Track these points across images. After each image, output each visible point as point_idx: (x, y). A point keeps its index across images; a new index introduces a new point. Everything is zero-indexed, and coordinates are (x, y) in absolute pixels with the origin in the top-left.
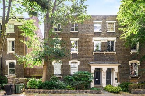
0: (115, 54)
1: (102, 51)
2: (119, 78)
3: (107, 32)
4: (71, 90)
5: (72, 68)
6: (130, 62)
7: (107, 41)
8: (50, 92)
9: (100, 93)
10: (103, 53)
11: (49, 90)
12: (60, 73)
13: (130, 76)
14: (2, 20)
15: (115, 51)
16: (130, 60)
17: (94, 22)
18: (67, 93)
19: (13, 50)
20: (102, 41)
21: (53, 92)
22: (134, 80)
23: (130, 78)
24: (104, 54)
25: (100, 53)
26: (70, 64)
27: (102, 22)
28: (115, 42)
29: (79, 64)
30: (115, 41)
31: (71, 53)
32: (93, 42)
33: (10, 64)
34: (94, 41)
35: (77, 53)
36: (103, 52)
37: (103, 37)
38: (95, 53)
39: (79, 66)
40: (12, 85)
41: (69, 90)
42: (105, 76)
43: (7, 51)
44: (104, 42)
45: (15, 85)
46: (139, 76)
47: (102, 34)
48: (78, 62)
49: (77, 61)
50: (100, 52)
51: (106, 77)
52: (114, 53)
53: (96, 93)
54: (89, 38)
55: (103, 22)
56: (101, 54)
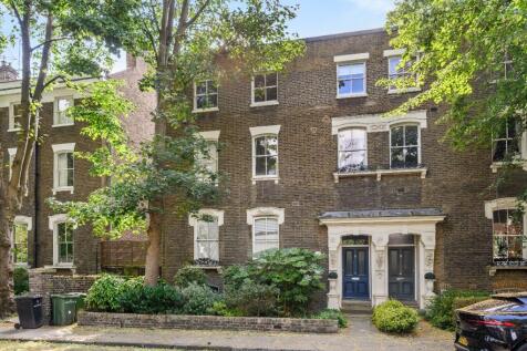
0: (423, 177)
1: (370, 168)
2: (441, 273)
3: (390, 92)
4: (226, 318)
5: (258, 237)
6: (490, 208)
7: (388, 129)
8: (156, 323)
9: (331, 332)
10: (375, 176)
11: (153, 317)
12: (215, 256)
13: (493, 265)
14: (20, 90)
15: (423, 166)
16: (490, 199)
17: (337, 59)
18: (211, 329)
19: (70, 183)
20: (369, 131)
21: (166, 323)
22: (511, 282)
23: (492, 271)
24: (379, 179)
25: (363, 177)
26: (250, 220)
27: (366, 56)
28: (422, 130)
29: (281, 220)
30: (424, 125)
31: (254, 183)
32: (336, 136)
33: (61, 227)
34: (339, 130)
35: (277, 182)
36: (373, 173)
37: (373, 113)
38: (340, 178)
39: (282, 230)
40: (40, 299)
41: (219, 318)
42: (385, 267)
43: (52, 186)
44: (378, 134)
45: (51, 299)
47: (370, 103)
48: (280, 214)
49: (275, 211)
50: (362, 173)
51: (387, 270)
52: (419, 174)
53: (313, 332)
54: (319, 121)
55: (372, 55)
56: (366, 180)
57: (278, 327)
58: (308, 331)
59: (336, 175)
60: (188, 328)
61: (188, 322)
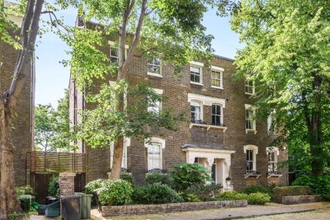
0: (224, 131)
1: (204, 123)
3: (212, 86)
6: (245, 149)
7: (211, 105)
8: (161, 210)
10: (206, 128)
11: (159, 206)
13: (246, 174)
15: (224, 126)
16: (245, 145)
17: (190, 62)
20: (204, 104)
24: (208, 130)
25: (201, 127)
26: (146, 145)
28: (223, 109)
29: (164, 146)
30: (224, 106)
32: (190, 103)
36: (207, 126)
39: (164, 152)
44: (207, 106)
46: (258, 173)
47: (204, 90)
48: (163, 142)
49: (160, 140)
50: (201, 125)
52: (222, 130)
54: (182, 93)
56: (203, 129)
57: (224, 206)
58: (236, 207)
59: (192, 124)
60: (181, 211)
61: (180, 207)
